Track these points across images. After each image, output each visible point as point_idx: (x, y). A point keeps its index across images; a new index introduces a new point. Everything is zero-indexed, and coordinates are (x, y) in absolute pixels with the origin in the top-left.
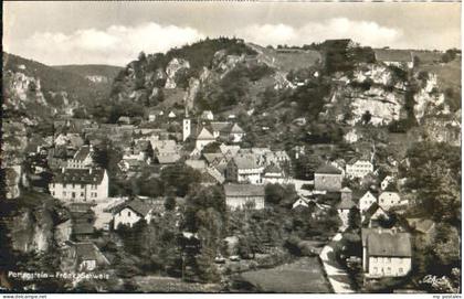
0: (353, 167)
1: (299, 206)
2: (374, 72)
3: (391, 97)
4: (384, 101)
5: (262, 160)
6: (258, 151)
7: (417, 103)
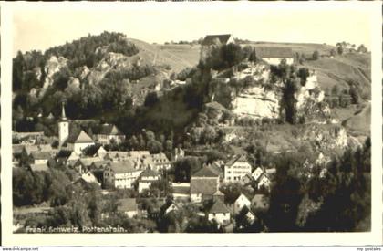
0: (232, 169)
1: (172, 211)
2: (254, 70)
3: (271, 95)
4: (264, 100)
5: (139, 163)
6: (136, 154)
7: (297, 101)
